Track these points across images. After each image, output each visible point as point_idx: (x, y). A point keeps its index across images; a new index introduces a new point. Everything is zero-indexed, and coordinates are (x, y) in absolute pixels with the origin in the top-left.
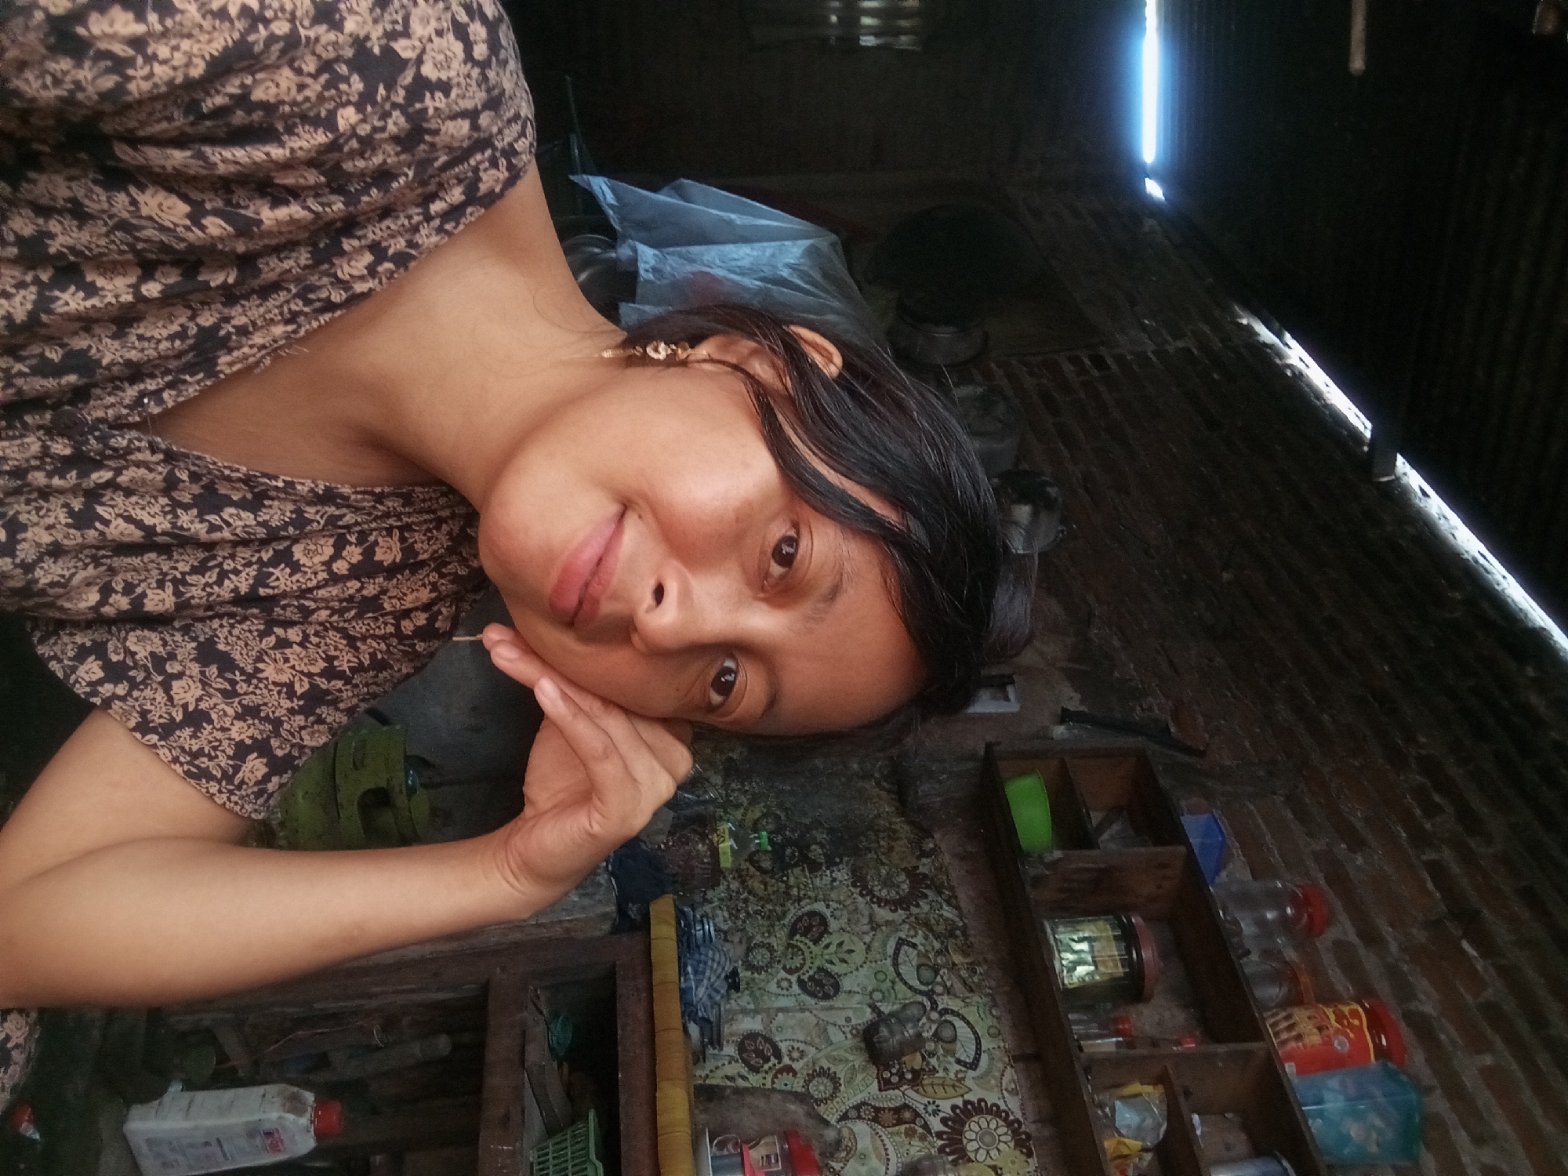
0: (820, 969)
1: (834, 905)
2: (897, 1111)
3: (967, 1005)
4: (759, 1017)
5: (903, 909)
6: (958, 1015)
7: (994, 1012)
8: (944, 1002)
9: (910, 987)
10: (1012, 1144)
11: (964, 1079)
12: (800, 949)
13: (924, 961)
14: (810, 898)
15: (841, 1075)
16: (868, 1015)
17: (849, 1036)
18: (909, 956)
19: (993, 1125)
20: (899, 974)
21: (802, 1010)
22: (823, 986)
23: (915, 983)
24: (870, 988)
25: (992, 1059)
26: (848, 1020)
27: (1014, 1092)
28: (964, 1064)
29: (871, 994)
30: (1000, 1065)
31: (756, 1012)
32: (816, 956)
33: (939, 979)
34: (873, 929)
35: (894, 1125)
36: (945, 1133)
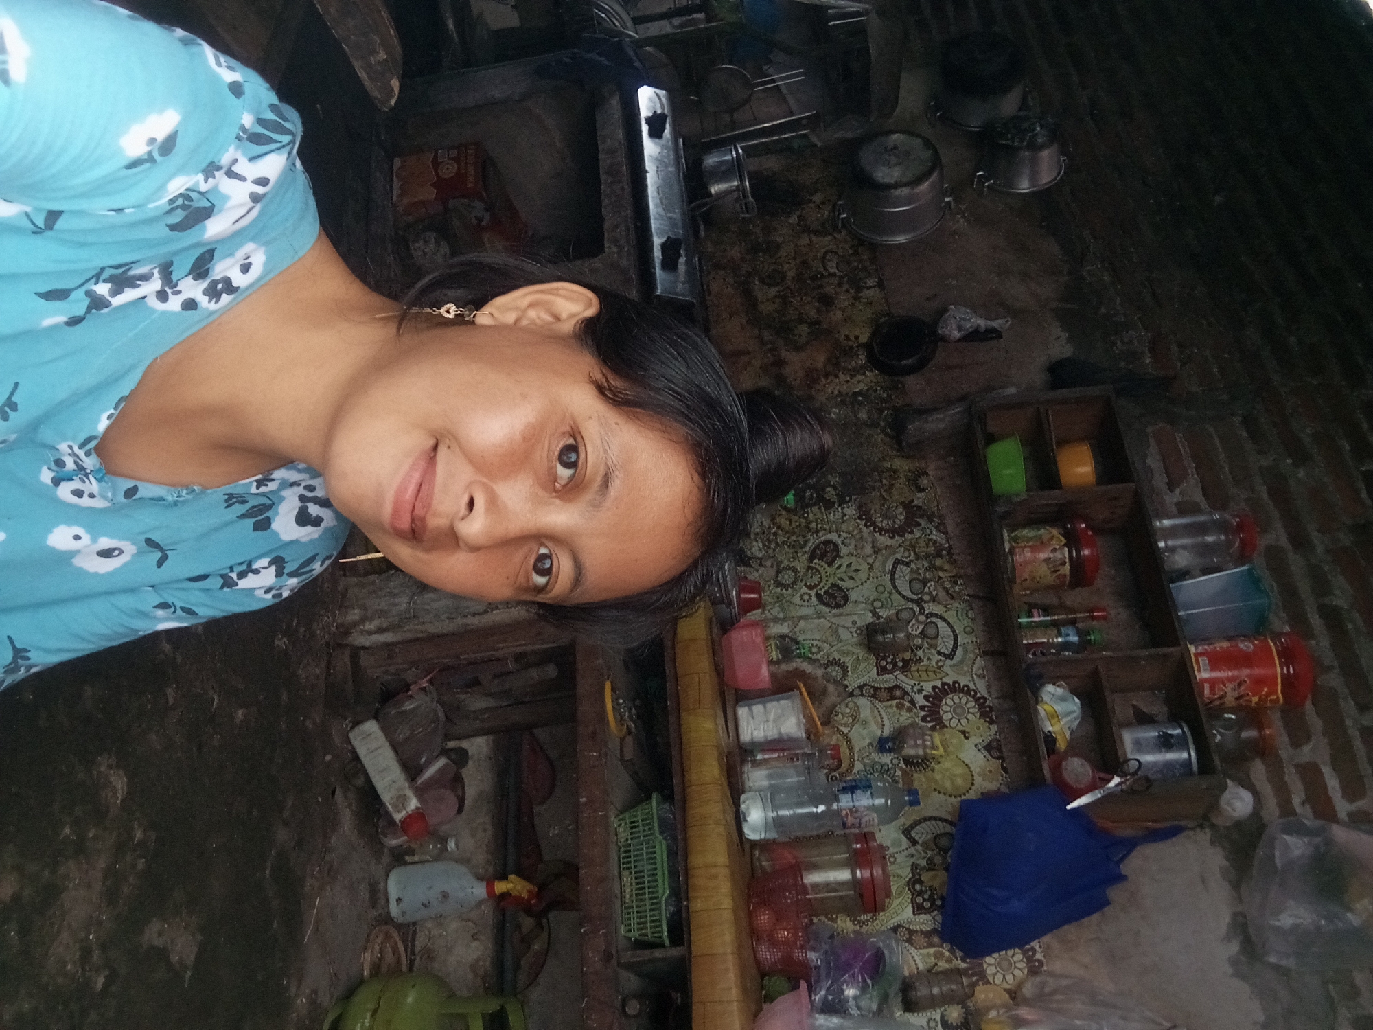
0: (834, 585)
1: (844, 535)
2: (890, 690)
3: (948, 610)
4: (786, 624)
5: (899, 535)
6: (941, 618)
7: (969, 615)
8: (930, 607)
9: (904, 597)
10: (978, 716)
11: (943, 666)
12: (817, 570)
13: (915, 576)
14: (825, 530)
15: (849, 665)
16: (870, 618)
17: (855, 635)
18: (903, 573)
19: (964, 701)
20: (895, 587)
21: (819, 618)
22: (835, 598)
23: (908, 593)
24: (872, 599)
25: (966, 651)
26: (854, 623)
27: (981, 676)
28: (944, 655)
29: (872, 603)
30: (972, 656)
31: (784, 620)
32: (829, 574)
33: (926, 590)
34: (876, 552)
35: (888, 700)
36: (928, 706)
